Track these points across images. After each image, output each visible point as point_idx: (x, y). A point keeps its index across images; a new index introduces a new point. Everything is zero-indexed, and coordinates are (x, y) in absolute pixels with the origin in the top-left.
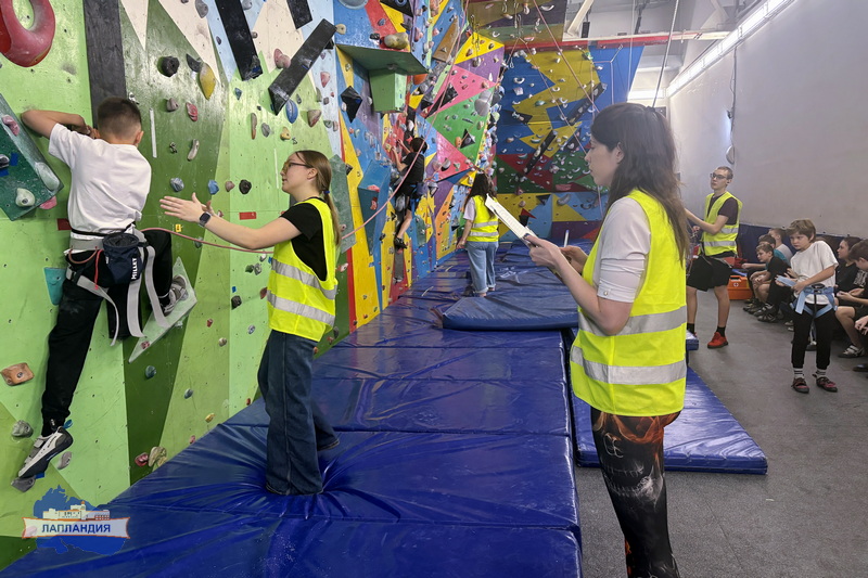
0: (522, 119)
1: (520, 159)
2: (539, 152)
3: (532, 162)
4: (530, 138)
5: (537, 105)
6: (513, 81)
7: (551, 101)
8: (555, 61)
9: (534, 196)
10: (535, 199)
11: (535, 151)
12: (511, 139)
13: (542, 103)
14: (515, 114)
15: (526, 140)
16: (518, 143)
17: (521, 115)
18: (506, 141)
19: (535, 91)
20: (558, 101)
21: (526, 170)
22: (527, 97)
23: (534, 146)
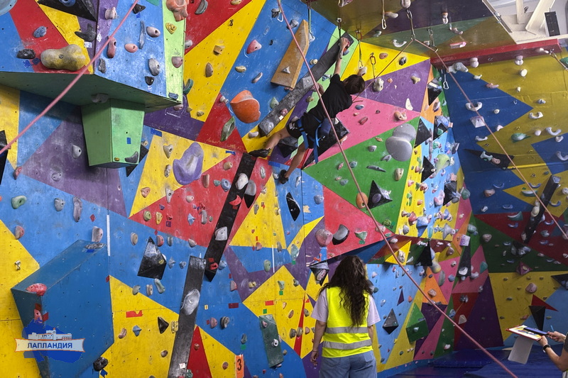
0: (497, 161)
1: (513, 221)
2: (537, 210)
3: (531, 225)
4: (519, 188)
5: (514, 140)
6: (466, 108)
7: (534, 133)
8: (519, 73)
9: (548, 275)
10: (550, 279)
11: (532, 206)
12: (490, 192)
13: (521, 137)
14: (484, 155)
15: (514, 191)
16: (501, 197)
17: (495, 155)
18: (484, 195)
19: (505, 119)
20: (545, 132)
21: (524, 237)
22: (494, 130)
23: (528, 200)
